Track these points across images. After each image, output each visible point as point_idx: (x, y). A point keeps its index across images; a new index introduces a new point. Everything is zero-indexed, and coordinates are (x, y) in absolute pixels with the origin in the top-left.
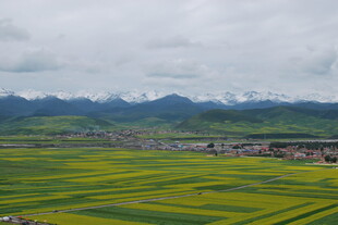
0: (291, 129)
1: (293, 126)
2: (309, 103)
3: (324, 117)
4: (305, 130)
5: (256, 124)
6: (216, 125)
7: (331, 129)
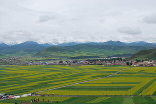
0: (88, 54)
1: (88, 53)
2: (92, 43)
3: (101, 49)
4: (95, 54)
5: (72, 53)
6: (54, 54)
7: (106, 54)
